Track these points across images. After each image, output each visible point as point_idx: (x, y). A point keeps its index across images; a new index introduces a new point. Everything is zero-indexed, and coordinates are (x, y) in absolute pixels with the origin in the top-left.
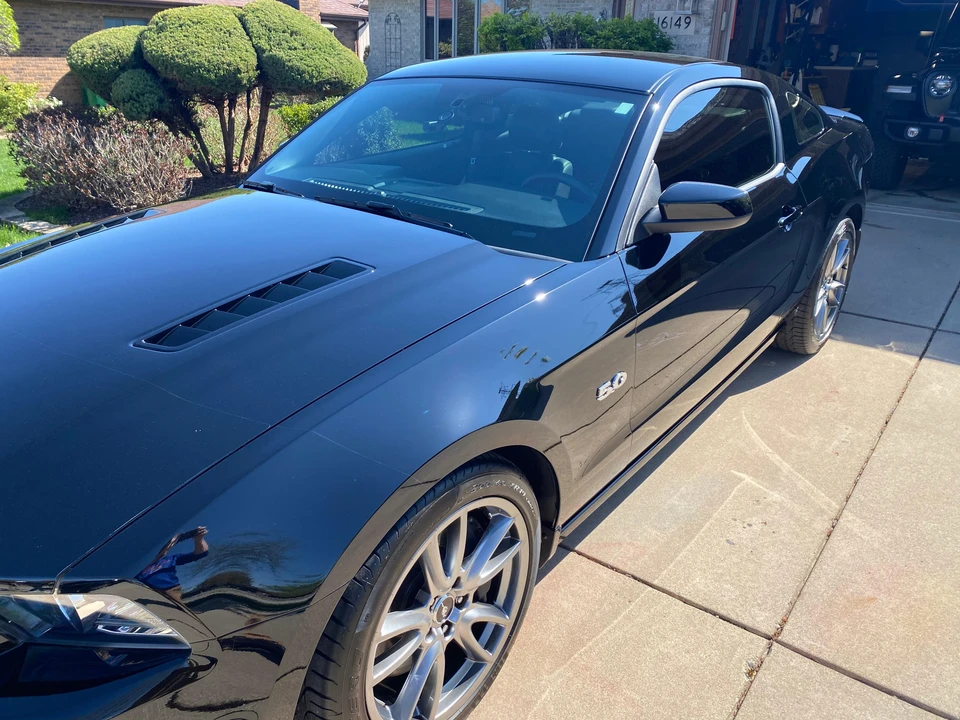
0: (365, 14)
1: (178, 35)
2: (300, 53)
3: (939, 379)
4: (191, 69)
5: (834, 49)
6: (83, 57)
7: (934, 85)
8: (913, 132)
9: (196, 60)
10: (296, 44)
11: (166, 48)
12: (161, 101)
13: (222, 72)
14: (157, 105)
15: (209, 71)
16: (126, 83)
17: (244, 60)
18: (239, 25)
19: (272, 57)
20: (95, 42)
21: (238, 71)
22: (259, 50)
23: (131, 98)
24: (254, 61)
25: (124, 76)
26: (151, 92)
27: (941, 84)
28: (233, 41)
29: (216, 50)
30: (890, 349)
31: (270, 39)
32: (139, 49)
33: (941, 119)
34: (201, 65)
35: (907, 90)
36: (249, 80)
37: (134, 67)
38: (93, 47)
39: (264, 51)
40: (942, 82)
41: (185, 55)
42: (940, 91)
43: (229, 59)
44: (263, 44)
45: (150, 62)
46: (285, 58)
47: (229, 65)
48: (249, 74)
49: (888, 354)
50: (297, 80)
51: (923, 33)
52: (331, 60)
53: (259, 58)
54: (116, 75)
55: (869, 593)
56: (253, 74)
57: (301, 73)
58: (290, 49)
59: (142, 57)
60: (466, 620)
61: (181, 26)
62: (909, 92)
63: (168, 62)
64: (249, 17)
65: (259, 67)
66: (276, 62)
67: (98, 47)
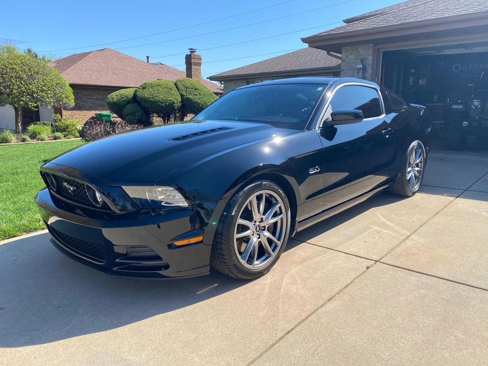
0: (222, 92)
1: (151, 90)
2: (199, 96)
3: (462, 203)
4: (155, 102)
5: (436, 97)
6: (113, 99)
7: (473, 104)
8: (465, 124)
9: (157, 99)
10: (197, 93)
11: (146, 95)
12: (142, 115)
13: (167, 104)
14: (140, 116)
15: (162, 103)
16: (129, 108)
17: (176, 99)
18: (174, 86)
19: (187, 98)
20: (118, 94)
21: (174, 103)
22: (182, 96)
23: (131, 114)
24: (180, 99)
25: (128, 106)
26: (139, 112)
27: (476, 104)
28: (172, 92)
29: (166, 96)
30: (444, 195)
31: (187, 91)
32: (135, 96)
33: (477, 118)
34: (159, 101)
35: (461, 107)
36: (178, 107)
37: (132, 103)
38: (117, 95)
39: (184, 96)
40: (476, 103)
41: (153, 97)
42: (476, 107)
43: (170, 98)
44: (184, 93)
45: (139, 100)
46: (192, 98)
47: (170, 101)
48: (178, 104)
49: (443, 197)
50: (197, 107)
51: (469, 85)
52: (211, 100)
53: (182, 98)
54: (125, 105)
55: (416, 252)
56: (179, 104)
57: (198, 104)
58: (194, 95)
59: (136, 99)
60: (265, 236)
61: (152, 87)
62: (462, 107)
63: (146, 100)
64: (179, 83)
65: (181, 102)
66: (189, 100)
67: (119, 95)
